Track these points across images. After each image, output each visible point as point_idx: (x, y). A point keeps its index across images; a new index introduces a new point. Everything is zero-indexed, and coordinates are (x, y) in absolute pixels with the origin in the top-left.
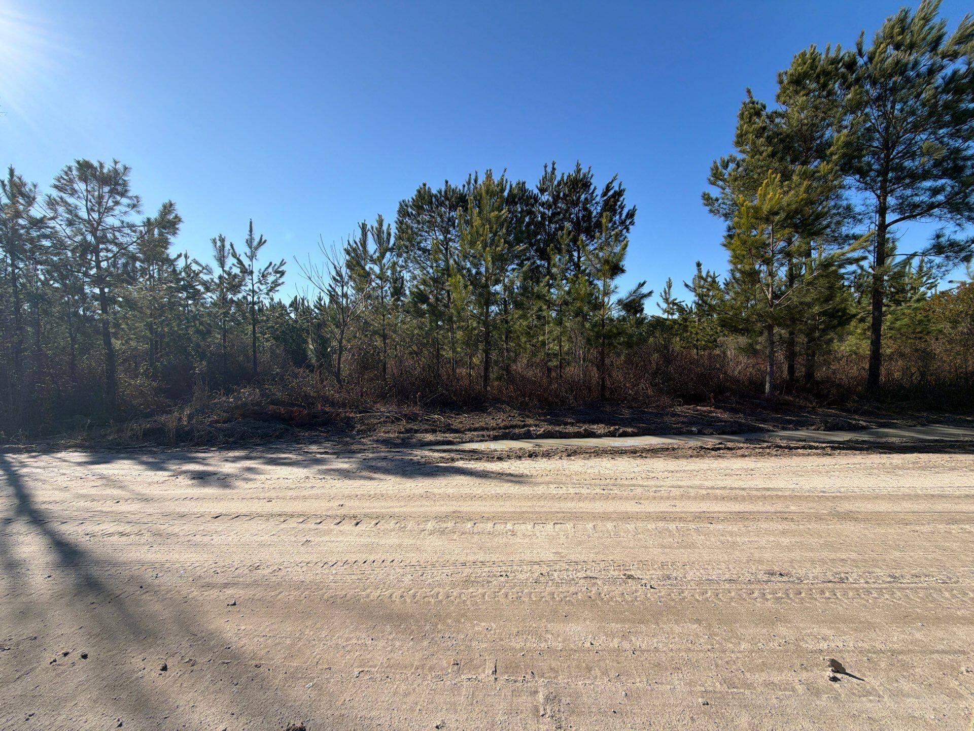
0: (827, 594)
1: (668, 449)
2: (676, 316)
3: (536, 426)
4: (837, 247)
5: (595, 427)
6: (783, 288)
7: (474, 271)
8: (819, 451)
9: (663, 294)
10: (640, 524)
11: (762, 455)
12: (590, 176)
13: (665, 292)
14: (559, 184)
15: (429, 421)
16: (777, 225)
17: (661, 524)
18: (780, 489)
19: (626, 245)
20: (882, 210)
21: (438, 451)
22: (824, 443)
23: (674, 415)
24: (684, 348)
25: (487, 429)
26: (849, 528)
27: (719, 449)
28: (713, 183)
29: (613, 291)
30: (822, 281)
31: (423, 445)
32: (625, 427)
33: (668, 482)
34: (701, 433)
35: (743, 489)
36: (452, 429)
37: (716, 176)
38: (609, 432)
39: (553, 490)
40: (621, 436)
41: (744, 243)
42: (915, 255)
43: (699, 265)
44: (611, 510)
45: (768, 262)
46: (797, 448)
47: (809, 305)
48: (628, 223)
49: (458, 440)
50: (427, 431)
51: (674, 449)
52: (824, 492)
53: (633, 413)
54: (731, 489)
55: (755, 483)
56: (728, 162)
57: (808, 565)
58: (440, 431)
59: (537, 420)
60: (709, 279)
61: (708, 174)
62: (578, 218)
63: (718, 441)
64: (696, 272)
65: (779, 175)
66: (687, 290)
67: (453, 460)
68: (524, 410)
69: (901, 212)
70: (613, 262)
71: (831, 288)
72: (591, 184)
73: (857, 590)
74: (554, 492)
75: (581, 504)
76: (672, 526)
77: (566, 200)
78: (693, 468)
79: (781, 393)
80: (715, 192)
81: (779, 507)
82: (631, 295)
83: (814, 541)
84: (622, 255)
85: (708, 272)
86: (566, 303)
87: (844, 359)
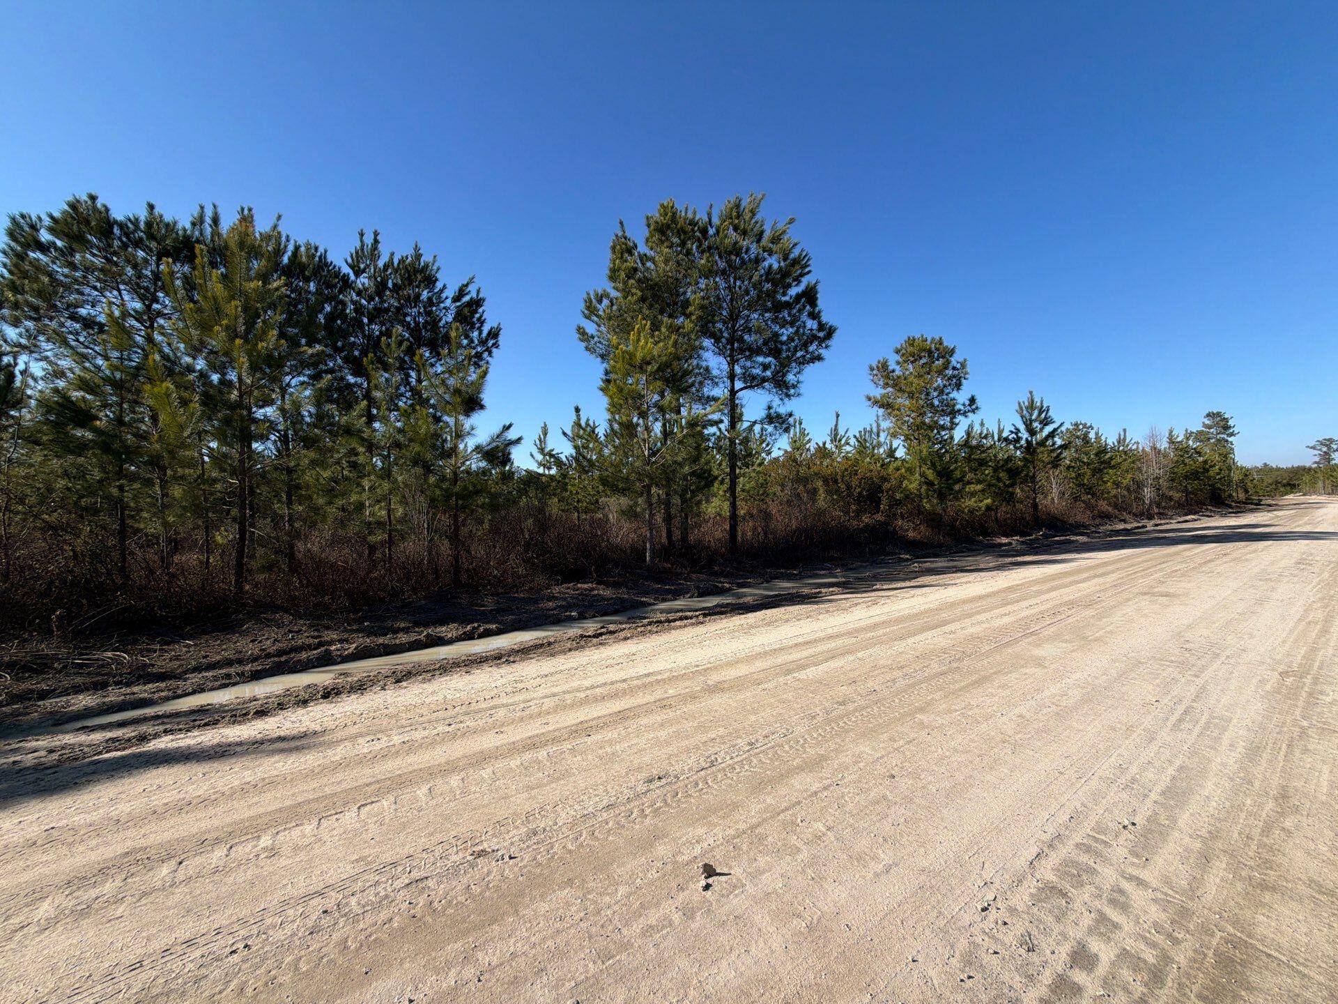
0: (701, 786)
1: (542, 645)
2: (553, 472)
3: (341, 641)
4: (701, 407)
5: (444, 629)
6: (659, 444)
7: (215, 378)
8: (693, 621)
9: (538, 442)
10: (500, 765)
11: (643, 634)
12: (435, 268)
13: (540, 440)
14: (386, 267)
15: (88, 666)
16: (650, 375)
17: (528, 756)
18: (660, 673)
19: (485, 373)
20: (732, 377)
21: (103, 727)
22: (697, 611)
23: (551, 598)
24: (563, 511)
25: (240, 662)
26: (718, 701)
27: (601, 634)
28: (587, 317)
29: (469, 434)
30: (691, 441)
31: (59, 721)
32: (486, 623)
33: (541, 692)
34: (582, 617)
35: (624, 681)
36: (149, 674)
37: (590, 311)
38: (464, 633)
39: (364, 747)
40: (481, 636)
41: (621, 390)
42: (755, 422)
43: (577, 410)
44: (459, 754)
45: (643, 415)
46: (675, 620)
47: (681, 465)
48: (490, 345)
49: (163, 694)
50: (78, 690)
51: (550, 644)
52: (697, 666)
53: (498, 603)
54: (612, 683)
55: (637, 670)
56: (602, 297)
57: (684, 757)
58: (116, 684)
59: (345, 630)
60: (588, 429)
61: (582, 306)
62: (417, 324)
63: (599, 625)
64: (574, 418)
65: (649, 322)
66: (565, 439)
67: (143, 739)
68: (319, 618)
69: (745, 382)
70: (467, 393)
71: (698, 448)
72: (437, 280)
73: (724, 769)
74: (366, 750)
75: (412, 759)
76: (542, 754)
77: (398, 294)
78: (571, 665)
79: (660, 561)
80: (591, 328)
81: (659, 694)
82: (493, 440)
83: (688, 726)
84: (481, 385)
85: (588, 420)
86: (397, 445)
87: (711, 521)
